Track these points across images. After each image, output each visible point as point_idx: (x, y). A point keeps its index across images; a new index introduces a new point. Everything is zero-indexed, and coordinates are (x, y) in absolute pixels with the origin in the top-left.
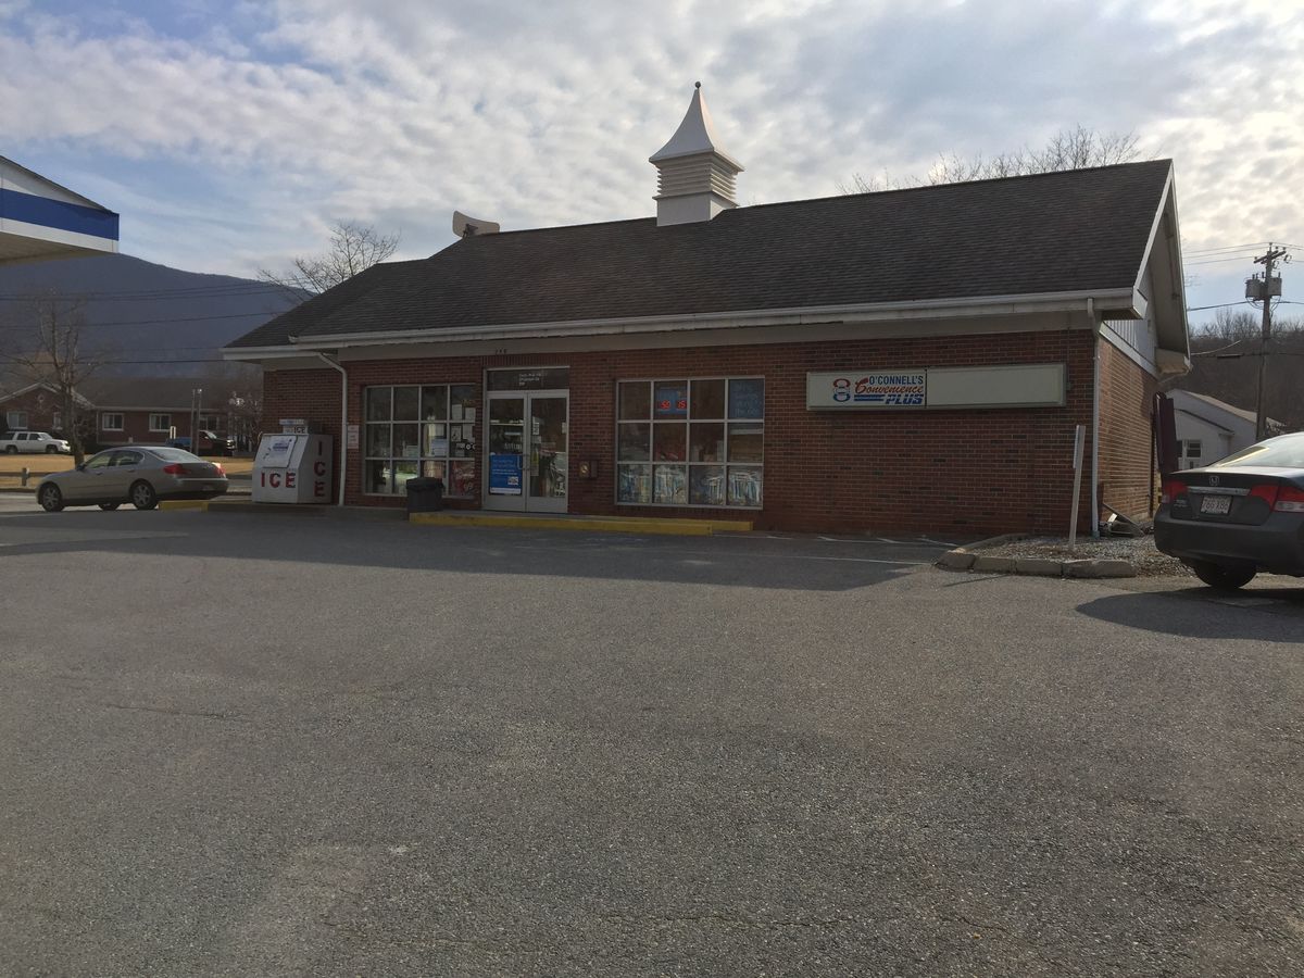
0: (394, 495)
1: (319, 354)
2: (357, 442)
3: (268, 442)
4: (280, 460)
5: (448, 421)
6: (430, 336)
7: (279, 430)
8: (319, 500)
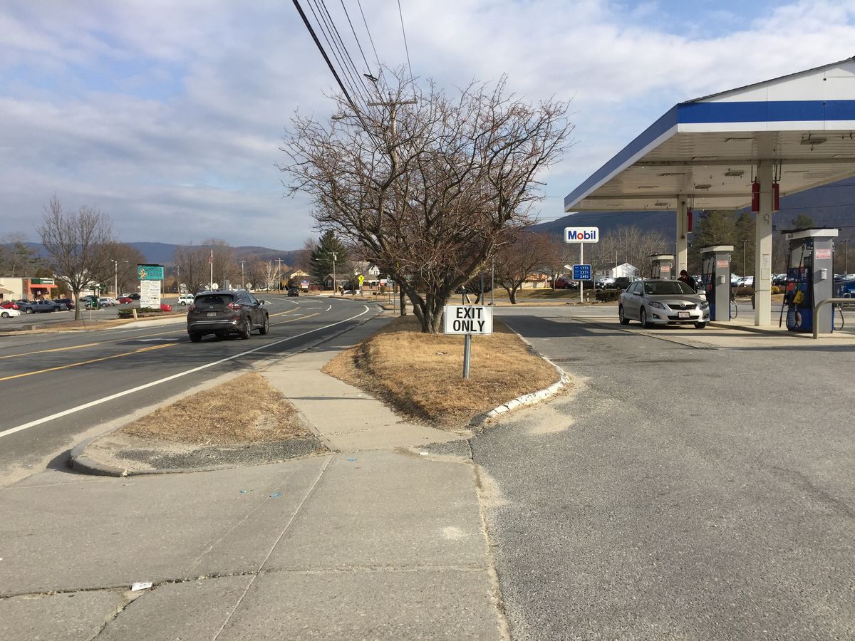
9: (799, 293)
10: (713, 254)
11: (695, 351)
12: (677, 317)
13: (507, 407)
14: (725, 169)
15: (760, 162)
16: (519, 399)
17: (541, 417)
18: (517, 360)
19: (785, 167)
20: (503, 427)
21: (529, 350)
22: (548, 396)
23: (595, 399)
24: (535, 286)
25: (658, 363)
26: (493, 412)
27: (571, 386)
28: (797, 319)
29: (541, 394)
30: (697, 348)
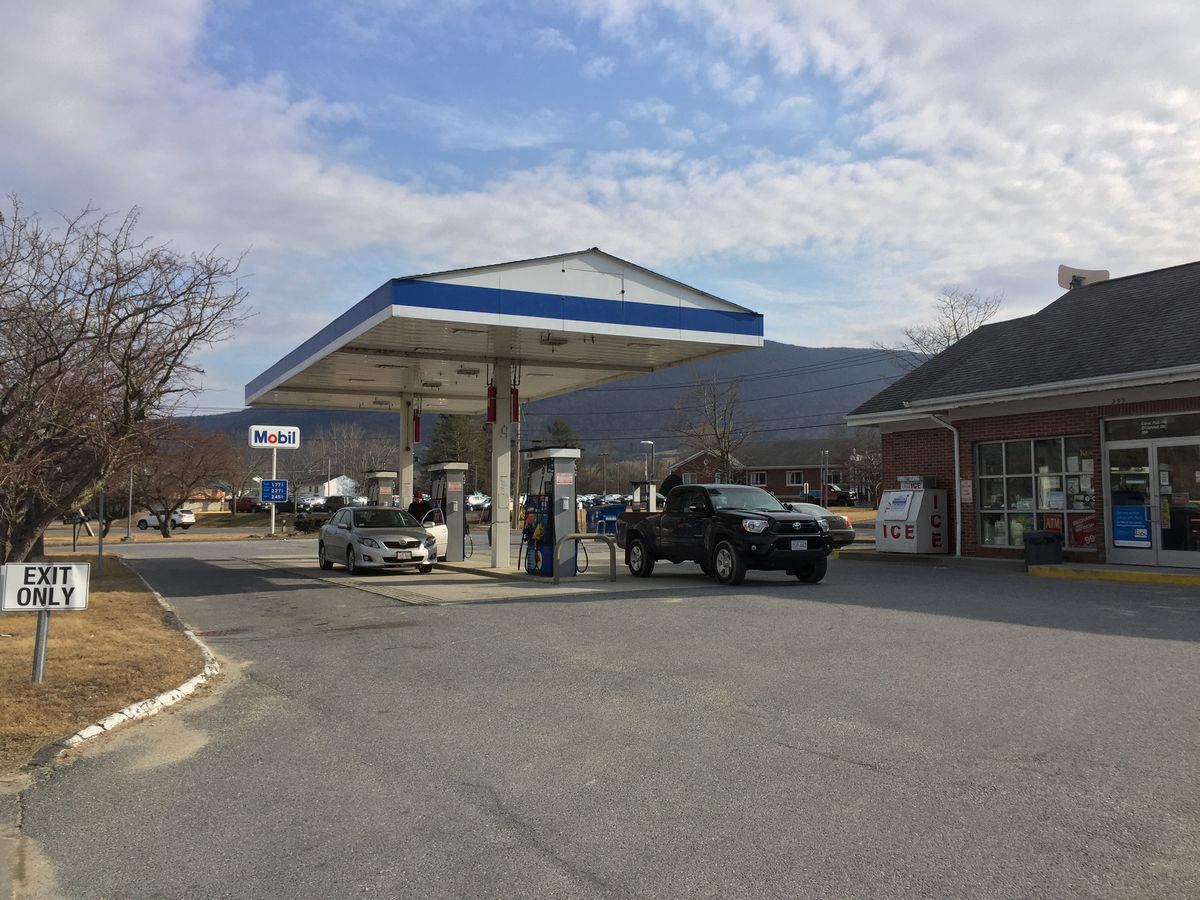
0: (1010, 547)
1: (931, 415)
2: (971, 496)
3: (889, 497)
4: (900, 513)
5: (1064, 474)
6: (1039, 392)
7: (897, 486)
8: (937, 550)
9: (539, 526)
10: (443, 472)
11: (410, 608)
12: (395, 559)
13: (102, 726)
14: (457, 365)
15: (496, 360)
16: (126, 711)
17: (158, 737)
18: (141, 640)
19: (525, 369)
20: (88, 763)
21: (169, 620)
22: (177, 699)
23: (251, 698)
24: (205, 509)
25: (355, 631)
26: (76, 738)
27: (220, 678)
28: (537, 560)
29: (166, 699)
30: (412, 604)
